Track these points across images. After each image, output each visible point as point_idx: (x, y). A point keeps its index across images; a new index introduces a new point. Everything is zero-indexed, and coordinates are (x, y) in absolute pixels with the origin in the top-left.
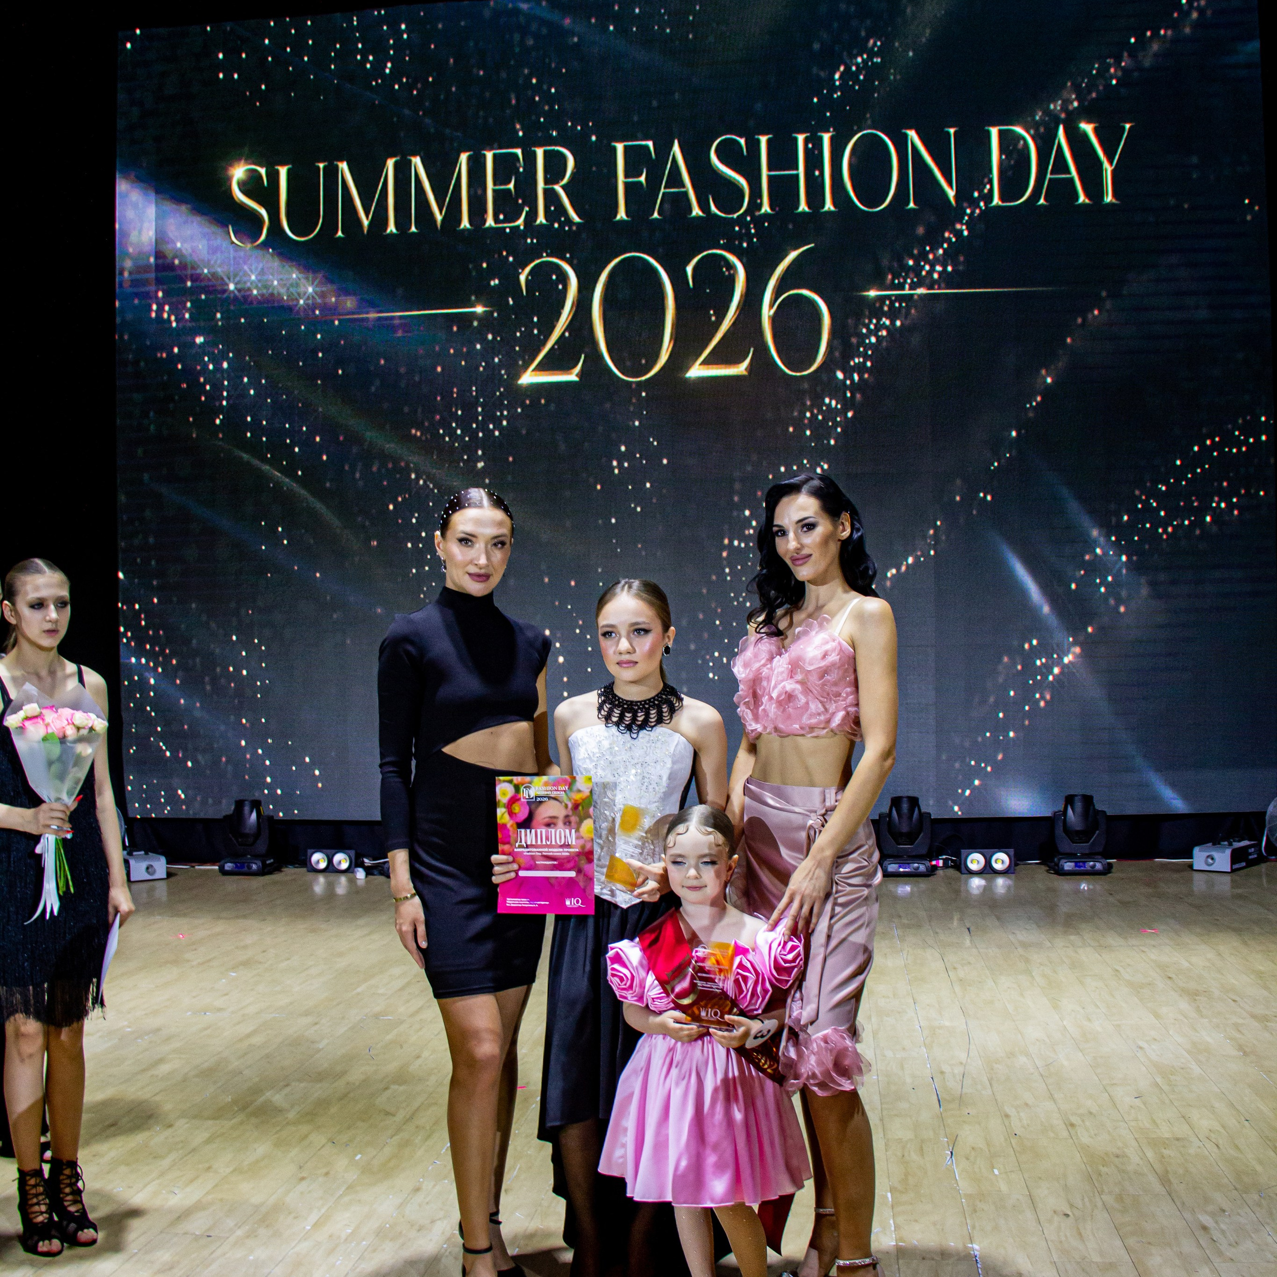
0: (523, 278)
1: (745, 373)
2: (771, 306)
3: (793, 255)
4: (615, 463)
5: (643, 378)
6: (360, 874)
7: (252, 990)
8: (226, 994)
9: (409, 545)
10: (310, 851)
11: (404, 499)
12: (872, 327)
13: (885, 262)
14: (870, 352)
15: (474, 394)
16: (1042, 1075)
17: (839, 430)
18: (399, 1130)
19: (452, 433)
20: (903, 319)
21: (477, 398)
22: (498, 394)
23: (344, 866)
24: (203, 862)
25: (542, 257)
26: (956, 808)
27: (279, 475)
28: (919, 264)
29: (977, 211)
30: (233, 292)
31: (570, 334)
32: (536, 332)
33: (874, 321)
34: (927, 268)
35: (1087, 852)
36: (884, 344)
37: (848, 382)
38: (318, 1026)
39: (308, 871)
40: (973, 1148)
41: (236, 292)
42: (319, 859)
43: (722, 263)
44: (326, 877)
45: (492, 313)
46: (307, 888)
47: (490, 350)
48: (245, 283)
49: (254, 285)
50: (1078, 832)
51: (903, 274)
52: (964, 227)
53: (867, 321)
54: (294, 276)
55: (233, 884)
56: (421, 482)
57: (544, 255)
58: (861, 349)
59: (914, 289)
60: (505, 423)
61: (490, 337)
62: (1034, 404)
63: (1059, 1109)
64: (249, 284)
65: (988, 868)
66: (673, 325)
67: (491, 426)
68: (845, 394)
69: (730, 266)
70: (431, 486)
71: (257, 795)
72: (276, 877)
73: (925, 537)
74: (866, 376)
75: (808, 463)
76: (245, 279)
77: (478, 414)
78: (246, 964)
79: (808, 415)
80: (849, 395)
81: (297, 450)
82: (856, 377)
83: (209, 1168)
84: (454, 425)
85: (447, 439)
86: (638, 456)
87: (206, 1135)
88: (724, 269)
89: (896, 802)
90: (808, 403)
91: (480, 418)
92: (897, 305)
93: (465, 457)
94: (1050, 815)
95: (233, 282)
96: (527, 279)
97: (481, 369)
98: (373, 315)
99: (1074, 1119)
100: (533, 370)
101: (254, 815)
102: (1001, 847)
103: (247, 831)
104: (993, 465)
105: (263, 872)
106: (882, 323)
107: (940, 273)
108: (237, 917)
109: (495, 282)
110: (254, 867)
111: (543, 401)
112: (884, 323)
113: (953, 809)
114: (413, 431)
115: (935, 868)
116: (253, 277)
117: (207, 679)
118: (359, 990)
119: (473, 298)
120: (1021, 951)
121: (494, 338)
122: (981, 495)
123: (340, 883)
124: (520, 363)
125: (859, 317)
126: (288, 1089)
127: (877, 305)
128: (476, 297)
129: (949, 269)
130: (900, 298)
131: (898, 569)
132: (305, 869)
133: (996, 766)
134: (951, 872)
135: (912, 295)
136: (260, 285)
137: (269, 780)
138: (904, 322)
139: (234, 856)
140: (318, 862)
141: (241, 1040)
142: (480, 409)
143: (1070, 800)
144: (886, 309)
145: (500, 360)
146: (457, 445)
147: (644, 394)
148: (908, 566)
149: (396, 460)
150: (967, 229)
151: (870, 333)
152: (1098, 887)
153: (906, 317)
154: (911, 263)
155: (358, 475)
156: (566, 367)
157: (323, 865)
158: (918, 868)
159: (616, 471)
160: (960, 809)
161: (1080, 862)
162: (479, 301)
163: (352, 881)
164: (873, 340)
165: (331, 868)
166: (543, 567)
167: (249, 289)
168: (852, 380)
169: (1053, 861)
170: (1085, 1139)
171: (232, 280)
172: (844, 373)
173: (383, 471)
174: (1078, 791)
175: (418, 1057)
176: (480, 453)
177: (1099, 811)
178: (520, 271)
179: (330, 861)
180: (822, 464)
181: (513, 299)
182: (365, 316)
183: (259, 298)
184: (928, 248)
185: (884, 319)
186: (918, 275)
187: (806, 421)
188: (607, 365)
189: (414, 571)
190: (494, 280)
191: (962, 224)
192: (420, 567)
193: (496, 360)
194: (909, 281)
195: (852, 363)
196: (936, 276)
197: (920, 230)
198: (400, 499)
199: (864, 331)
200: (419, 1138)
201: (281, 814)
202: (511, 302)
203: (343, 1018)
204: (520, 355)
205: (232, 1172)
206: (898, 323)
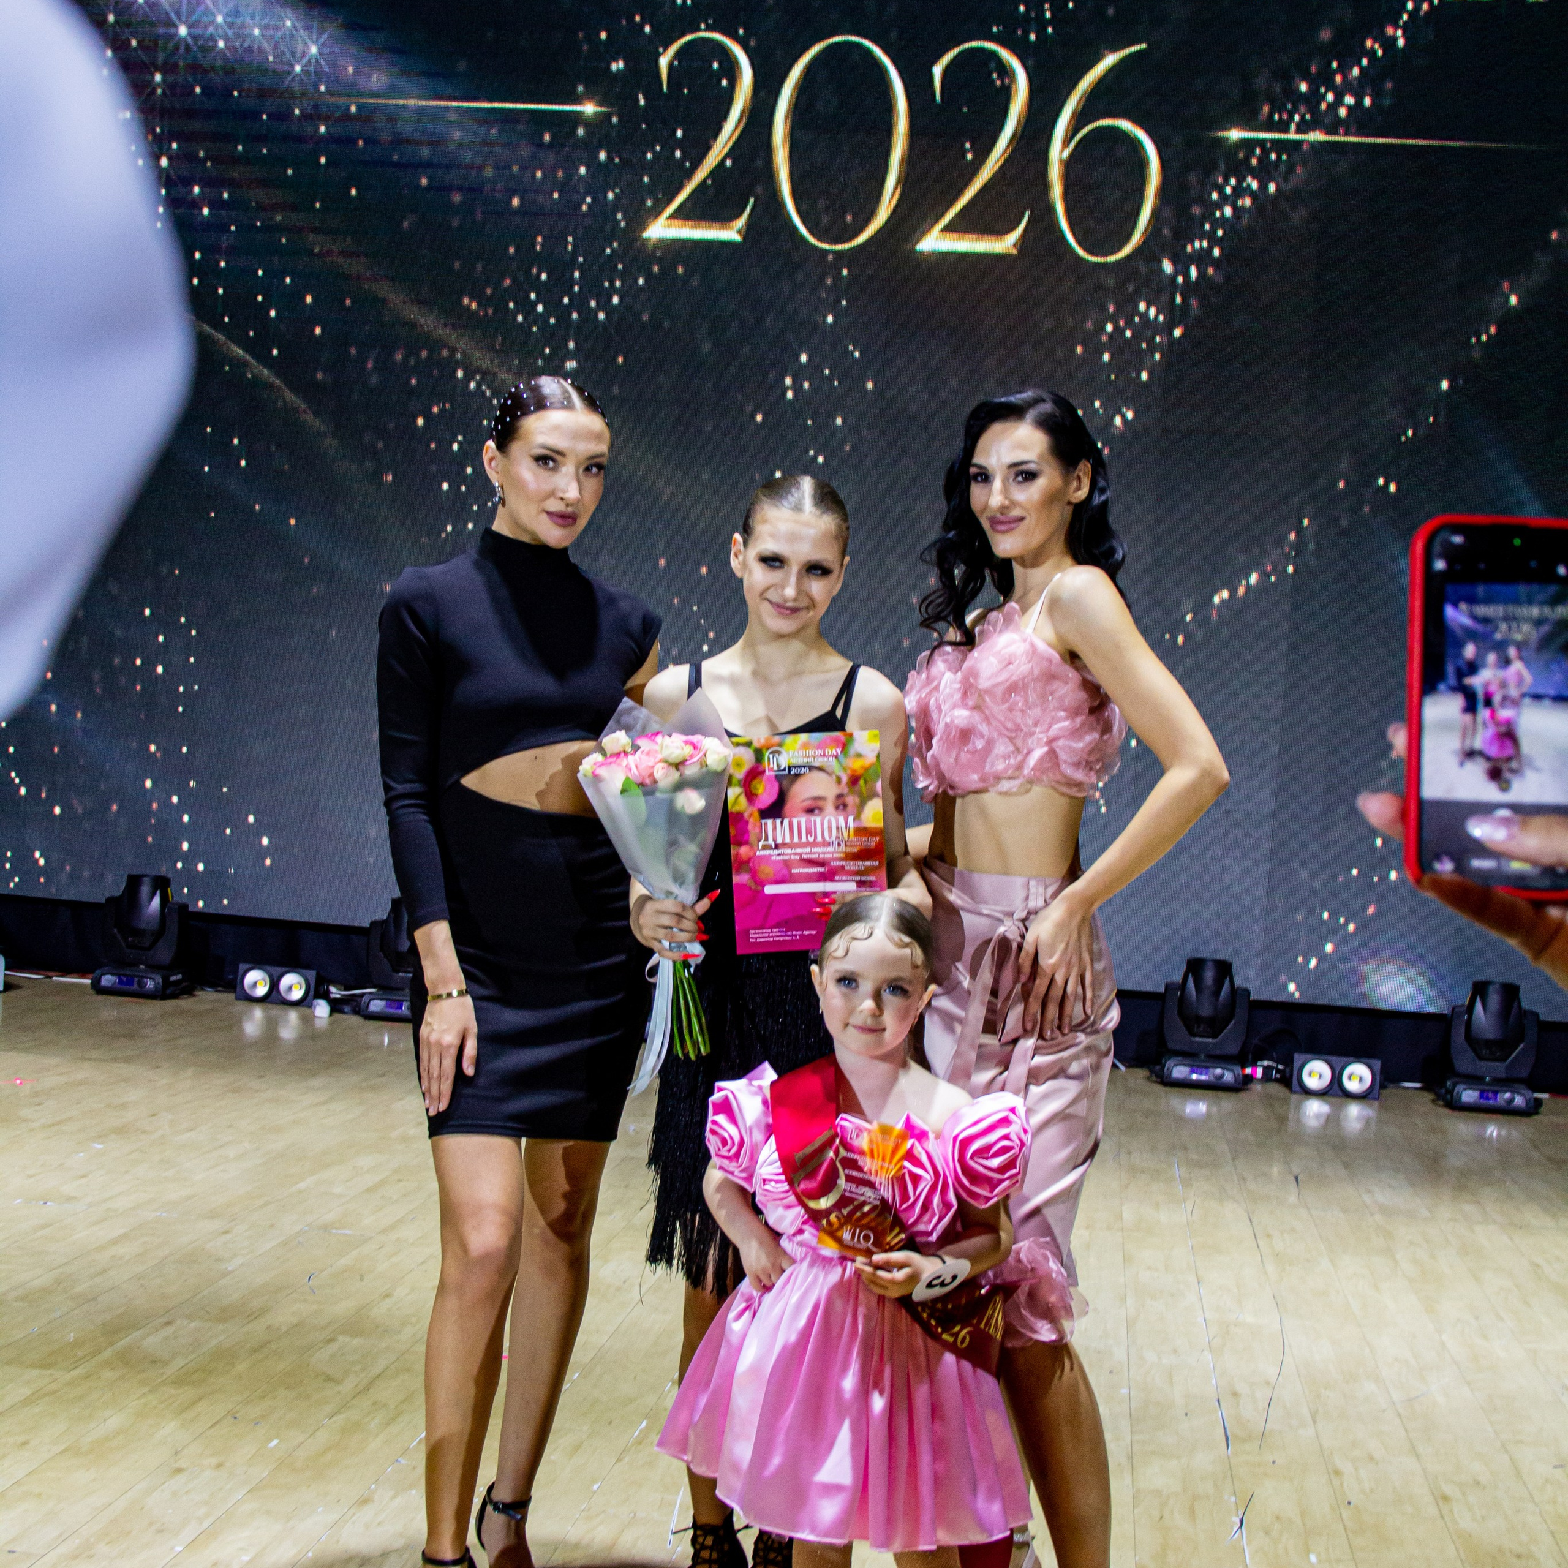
0: (664, 62)
1: (1013, 251)
2: (1066, 142)
3: (1110, 60)
4: (788, 381)
5: (847, 246)
6: (322, 1009)
7: (126, 1172)
8: (84, 1176)
9: (445, 486)
10: (242, 967)
11: (442, 410)
12: (1228, 190)
13: (1261, 84)
14: (1220, 233)
15: (570, 248)
16: (1399, 1415)
17: (1157, 356)
18: (343, 1407)
19: (528, 308)
20: (1280, 180)
21: (574, 255)
22: (608, 251)
23: (297, 994)
24: (65, 972)
25: (698, 29)
26: (1292, 987)
27: (240, 352)
28: (1318, 90)
29: (1425, 7)
30: (184, 40)
31: (733, 162)
32: (678, 154)
33: (1233, 181)
34: (1330, 97)
35: (1503, 1075)
36: (1245, 221)
37: (1180, 279)
38: (228, 1237)
39: (237, 998)
40: (1278, 1518)
41: (190, 41)
42: (256, 980)
43: (993, 65)
44: (264, 1010)
45: (609, 116)
46: (234, 1024)
47: (602, 176)
48: (206, 27)
49: (221, 32)
50: (1488, 1043)
51: (1289, 106)
52: (1399, 33)
53: (1220, 181)
54: (288, 23)
55: (110, 1009)
56: (472, 385)
57: (703, 26)
58: (1207, 227)
59: (1305, 132)
60: (615, 300)
61: (603, 156)
62: (1484, 338)
63: (1424, 1470)
64: (211, 30)
65: (1336, 1085)
66: (902, 160)
67: (593, 304)
68: (1174, 299)
69: (1005, 71)
70: (488, 393)
71: (164, 871)
72: (184, 1003)
73: (1280, 543)
74: (1210, 271)
75: (1101, 405)
76: (205, 19)
77: (572, 282)
78: (121, 1131)
79: (1109, 327)
80: (1178, 300)
81: (273, 313)
82: (1193, 272)
83: (25, 1443)
84: (533, 296)
85: (520, 318)
86: (827, 372)
87: (26, 1391)
88: (995, 76)
89: (1195, 966)
90: (1111, 310)
91: (576, 289)
92: (1273, 156)
93: (547, 351)
94: (1445, 1011)
95: (186, 23)
96: (671, 65)
97: (585, 208)
98: (413, 103)
99: (1448, 1489)
100: (671, 217)
101: (156, 902)
102: (1359, 1054)
103: (143, 926)
104: (1405, 434)
105: (161, 994)
106: (1245, 185)
107: (1349, 108)
108: (115, 1060)
109: (618, 66)
110: (150, 984)
111: (680, 270)
112: (1249, 186)
113: (1286, 987)
114: (466, 301)
115: (1249, 1079)
116: (220, 19)
117: (97, 676)
118: (302, 1185)
119: (581, 89)
120: (1378, 1218)
121: (610, 159)
122: (1381, 481)
123: (287, 1021)
124: (649, 203)
125: (1208, 170)
126: (170, 1329)
127: (1241, 155)
128: (587, 88)
129: (1367, 102)
130: (1279, 146)
131: (1233, 591)
132: (232, 996)
133: (1364, 925)
134: (1275, 1088)
135: (1298, 144)
136: (230, 32)
137: (185, 846)
138: (1283, 186)
139: (118, 964)
140: (255, 984)
141: (101, 1248)
142: (577, 274)
143: (1480, 989)
144: (1254, 161)
145: (616, 195)
146: (535, 329)
147: (845, 272)
148: (1248, 587)
149: (435, 344)
150: (1404, 34)
151: (1224, 200)
152: (1515, 1134)
153: (1286, 180)
154: (1303, 87)
155: (370, 365)
156: (724, 218)
157: (261, 991)
158: (1222, 1076)
159: (790, 395)
160: (1298, 988)
161: (1488, 1091)
162: (589, 96)
163: (307, 1021)
164: (1228, 212)
165: (274, 997)
166: (660, 540)
167: (212, 38)
168: (1187, 276)
169: (1443, 1085)
170: (1465, 1522)
171: (183, 19)
172: (1175, 263)
173: (412, 362)
174: (1497, 975)
175: (388, 1296)
176: (571, 345)
177: (1525, 1011)
178: (661, 50)
179: (274, 985)
180: (1124, 410)
181: (645, 98)
182: (401, 102)
183: (228, 54)
184: (1335, 65)
185: (1249, 179)
186: (1313, 107)
187: (1105, 339)
188: (790, 220)
189: (449, 528)
190: (617, 61)
191: (1396, 27)
192: (460, 524)
193: (610, 195)
194: (1297, 118)
195: (1189, 248)
196: (1343, 112)
197: (1325, 34)
198: (435, 410)
199: (1215, 196)
200: (377, 1421)
201: (201, 904)
202: (642, 102)
203: (272, 1226)
204: (651, 191)
205: (62, 1453)
206: (1272, 187)
